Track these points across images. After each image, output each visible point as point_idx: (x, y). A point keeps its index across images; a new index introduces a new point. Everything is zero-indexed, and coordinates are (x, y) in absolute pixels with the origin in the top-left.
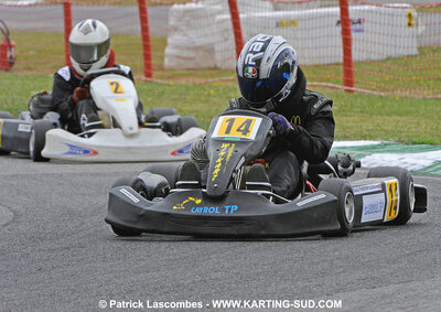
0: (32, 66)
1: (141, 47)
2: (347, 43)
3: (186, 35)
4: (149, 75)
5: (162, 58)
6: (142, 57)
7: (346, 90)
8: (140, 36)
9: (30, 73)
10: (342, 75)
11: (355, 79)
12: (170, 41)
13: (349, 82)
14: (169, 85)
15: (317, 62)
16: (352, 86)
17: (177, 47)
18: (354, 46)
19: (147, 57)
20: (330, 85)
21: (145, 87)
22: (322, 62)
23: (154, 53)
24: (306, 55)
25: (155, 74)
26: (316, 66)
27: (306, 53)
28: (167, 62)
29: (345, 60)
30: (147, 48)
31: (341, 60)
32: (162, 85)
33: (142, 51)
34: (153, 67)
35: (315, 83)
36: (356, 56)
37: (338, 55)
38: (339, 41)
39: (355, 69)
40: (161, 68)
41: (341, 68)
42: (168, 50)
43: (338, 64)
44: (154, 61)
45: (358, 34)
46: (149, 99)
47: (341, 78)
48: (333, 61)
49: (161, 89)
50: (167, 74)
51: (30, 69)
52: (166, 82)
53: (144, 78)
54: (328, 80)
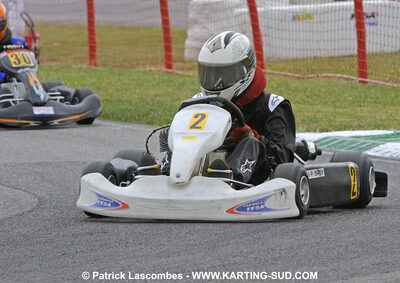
0: (57, 57)
1: (162, 39)
2: (361, 35)
3: (205, 28)
4: (169, 66)
5: (183, 50)
6: (163, 49)
7: (360, 81)
8: (160, 28)
9: (54, 64)
10: (356, 67)
11: (369, 71)
12: (190, 33)
13: (363, 74)
14: (189, 76)
15: (332, 54)
16: (366, 77)
17: (196, 39)
18: (368, 38)
19: (168, 49)
20: (345, 76)
21: (166, 78)
22: (337, 54)
23: (174, 45)
24: (322, 47)
25: (175, 65)
26: (331, 58)
27: (322, 46)
28: (187, 54)
29: (359, 51)
30: (167, 39)
31: (356, 52)
32: (182, 76)
33: (162, 44)
34: (174, 58)
35: (330, 75)
36: (369, 48)
37: (352, 47)
38: (354, 34)
39: (369, 61)
40: (182, 60)
41: (356, 60)
42: (188, 43)
43: (352, 56)
44: (174, 53)
45: (371, 27)
46: (170, 90)
47: (356, 69)
48: (348, 53)
49: (181, 80)
50: (187, 65)
51: (54, 60)
52: (185, 73)
53: (164, 69)
54: (343, 72)
